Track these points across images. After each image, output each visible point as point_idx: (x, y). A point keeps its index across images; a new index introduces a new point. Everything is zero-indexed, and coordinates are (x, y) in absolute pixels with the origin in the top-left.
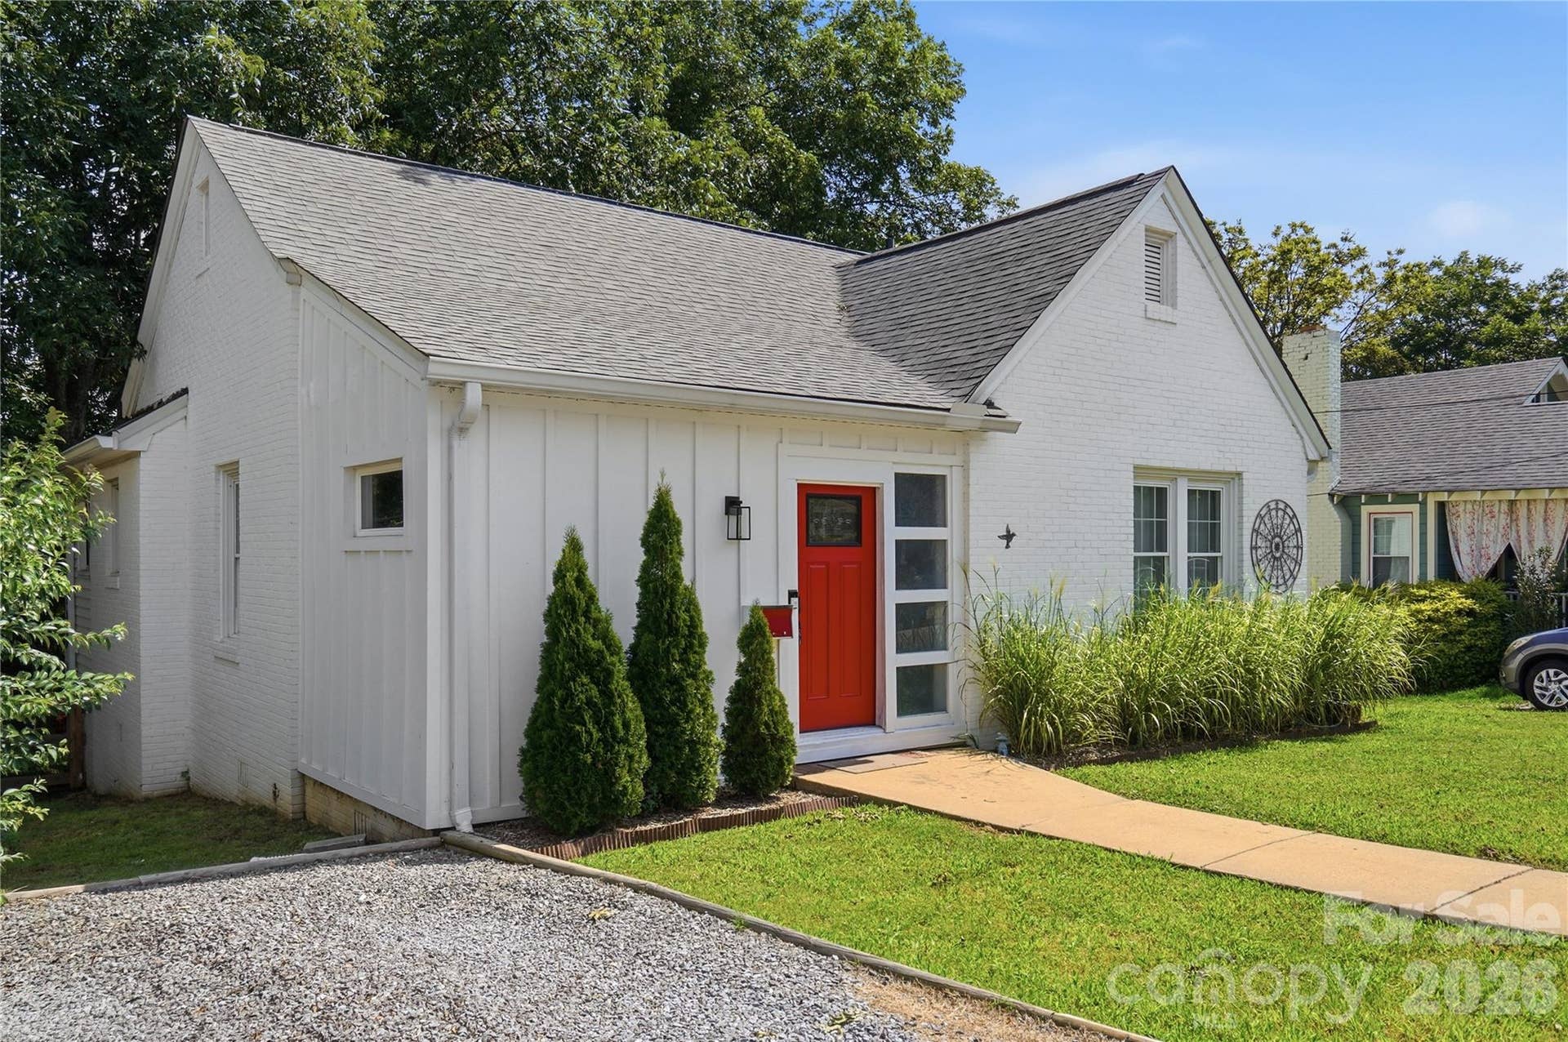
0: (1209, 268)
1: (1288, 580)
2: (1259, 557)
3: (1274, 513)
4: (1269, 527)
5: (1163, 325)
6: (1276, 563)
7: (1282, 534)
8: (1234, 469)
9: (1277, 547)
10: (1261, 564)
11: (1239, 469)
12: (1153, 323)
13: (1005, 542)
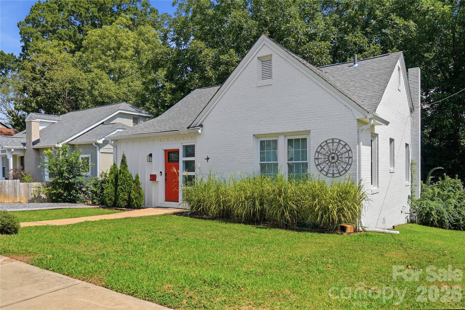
1: (342, 171)
2: (320, 162)
3: (331, 144)
4: (327, 150)
5: (266, 87)
6: (332, 165)
7: (337, 152)
8: (305, 129)
9: (333, 158)
10: (321, 165)
11: (308, 129)
12: (260, 87)
13: (207, 160)
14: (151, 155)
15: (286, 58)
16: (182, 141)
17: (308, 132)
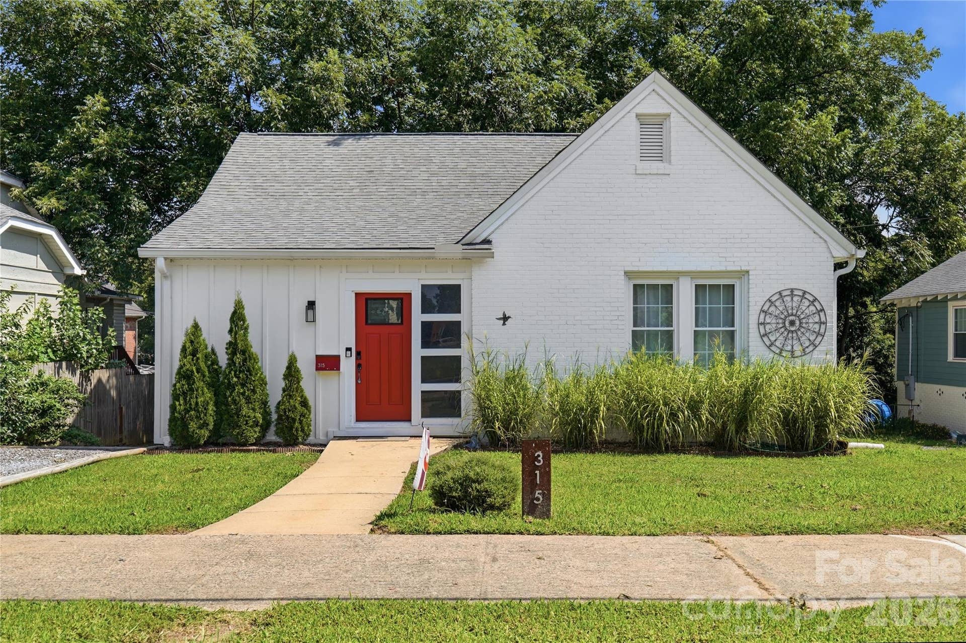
0: (705, 131)
1: (807, 347)
2: (768, 331)
3: (789, 299)
4: (781, 309)
5: (655, 177)
6: (790, 335)
7: (799, 313)
8: (739, 269)
9: (792, 323)
10: (770, 336)
11: (744, 268)
12: (644, 176)
13: (502, 322)
14: (311, 305)
15: (701, 128)
16: (423, 275)
17: (744, 274)
